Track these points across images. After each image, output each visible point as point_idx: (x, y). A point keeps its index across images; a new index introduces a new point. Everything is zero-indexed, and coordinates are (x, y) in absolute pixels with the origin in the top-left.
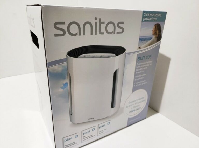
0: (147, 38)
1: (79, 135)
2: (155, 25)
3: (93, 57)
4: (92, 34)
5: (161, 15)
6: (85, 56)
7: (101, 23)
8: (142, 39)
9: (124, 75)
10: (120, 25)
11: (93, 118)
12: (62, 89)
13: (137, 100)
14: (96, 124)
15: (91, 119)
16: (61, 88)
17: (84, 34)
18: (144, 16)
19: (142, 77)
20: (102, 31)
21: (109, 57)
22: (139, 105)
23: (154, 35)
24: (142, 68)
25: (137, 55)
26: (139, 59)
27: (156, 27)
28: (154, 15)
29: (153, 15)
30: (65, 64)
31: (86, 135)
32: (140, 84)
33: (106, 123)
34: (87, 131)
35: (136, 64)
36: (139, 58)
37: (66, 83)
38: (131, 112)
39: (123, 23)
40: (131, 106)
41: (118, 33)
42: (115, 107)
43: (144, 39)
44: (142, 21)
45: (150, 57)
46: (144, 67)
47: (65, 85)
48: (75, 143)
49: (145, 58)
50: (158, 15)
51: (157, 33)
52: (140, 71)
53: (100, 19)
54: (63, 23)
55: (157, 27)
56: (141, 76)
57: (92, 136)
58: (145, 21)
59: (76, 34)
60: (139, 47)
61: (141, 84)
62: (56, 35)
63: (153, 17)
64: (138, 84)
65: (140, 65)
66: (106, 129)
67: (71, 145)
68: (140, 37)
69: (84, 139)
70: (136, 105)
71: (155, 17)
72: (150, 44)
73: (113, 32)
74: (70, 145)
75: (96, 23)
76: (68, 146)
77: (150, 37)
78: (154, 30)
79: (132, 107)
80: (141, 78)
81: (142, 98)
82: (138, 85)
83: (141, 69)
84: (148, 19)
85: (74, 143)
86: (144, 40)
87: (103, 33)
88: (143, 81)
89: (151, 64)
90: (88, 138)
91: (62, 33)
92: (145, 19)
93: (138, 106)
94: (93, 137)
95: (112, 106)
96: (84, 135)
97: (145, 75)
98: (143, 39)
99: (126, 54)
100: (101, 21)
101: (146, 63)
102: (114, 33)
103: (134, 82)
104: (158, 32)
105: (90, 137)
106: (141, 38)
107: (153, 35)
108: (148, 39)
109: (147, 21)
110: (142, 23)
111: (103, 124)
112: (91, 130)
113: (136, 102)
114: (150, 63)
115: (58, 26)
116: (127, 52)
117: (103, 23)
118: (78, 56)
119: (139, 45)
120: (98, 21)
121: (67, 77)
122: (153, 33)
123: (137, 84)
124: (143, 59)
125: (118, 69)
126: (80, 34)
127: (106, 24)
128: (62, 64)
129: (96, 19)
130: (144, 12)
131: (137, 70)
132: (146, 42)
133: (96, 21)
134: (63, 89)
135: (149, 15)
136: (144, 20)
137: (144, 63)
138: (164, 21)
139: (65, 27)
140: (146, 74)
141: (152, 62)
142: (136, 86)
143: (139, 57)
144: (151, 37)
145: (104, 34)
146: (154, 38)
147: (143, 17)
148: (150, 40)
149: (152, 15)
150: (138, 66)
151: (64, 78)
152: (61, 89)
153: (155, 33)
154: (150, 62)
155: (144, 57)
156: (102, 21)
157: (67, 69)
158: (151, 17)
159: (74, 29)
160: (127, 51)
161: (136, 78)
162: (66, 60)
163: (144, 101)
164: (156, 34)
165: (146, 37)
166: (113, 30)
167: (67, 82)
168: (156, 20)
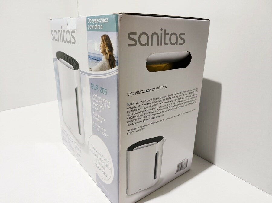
2: (102, 37)
8: (91, 56)
18: (89, 22)
23: (104, 55)
25: (90, 78)
27: (104, 41)
28: (98, 21)
35: (91, 92)
39: (74, 32)
43: (93, 58)
44: (87, 30)
46: (100, 105)
49: (99, 89)
50: (103, 20)
52: (96, 107)
55: (106, 41)
56: (98, 116)
60: (90, 69)
61: (101, 131)
64: (98, 127)
71: (100, 24)
78: (102, 44)
80: (99, 121)
82: (97, 129)
84: (92, 27)
88: (103, 129)
97: (103, 119)
98: (92, 57)
102: (70, 43)
107: (102, 54)
108: (96, 59)
109: (92, 30)
110: (87, 33)
123: (96, 126)
131: (93, 102)
132: (96, 62)
135: (93, 21)
136: (88, 28)
137: (99, 97)
144: (101, 57)
146: (104, 59)
150: (93, 97)
153: (104, 52)
155: (97, 87)
161: (94, 115)
164: (106, 54)
166: (69, 39)
168: (102, 29)
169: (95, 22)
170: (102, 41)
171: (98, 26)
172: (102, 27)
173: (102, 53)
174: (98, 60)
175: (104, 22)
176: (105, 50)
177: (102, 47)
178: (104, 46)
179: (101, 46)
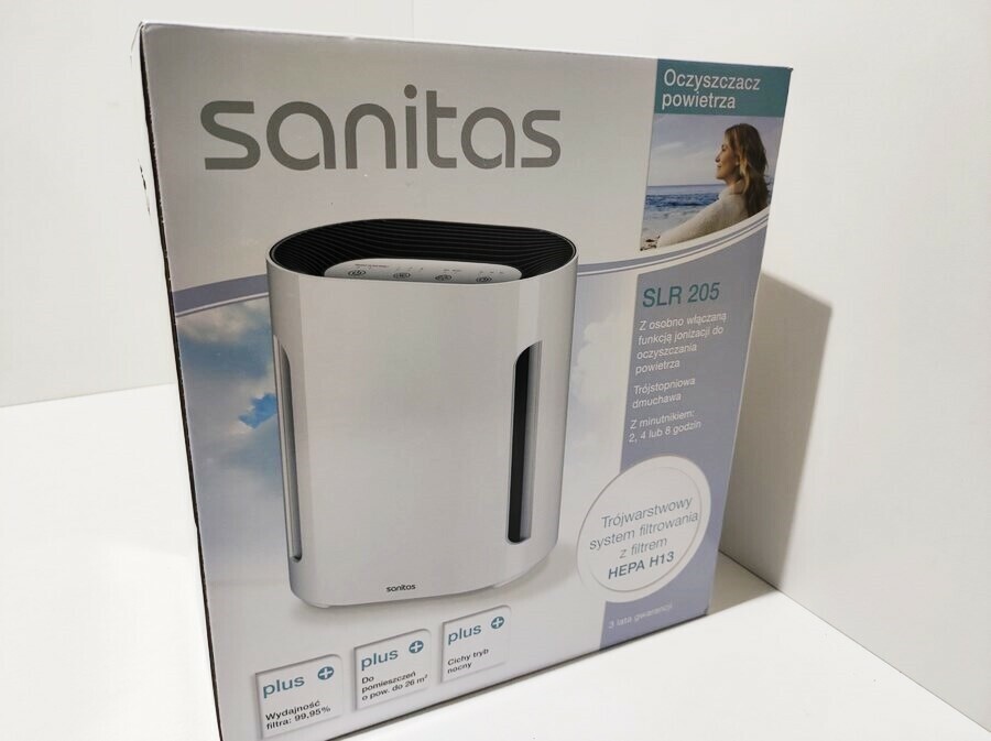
0: (689, 197)
1: (342, 668)
2: (729, 131)
3: (402, 277)
4: (391, 162)
5: (758, 80)
6: (361, 268)
7: (436, 112)
8: (664, 197)
9: (573, 377)
10: (539, 126)
11: (413, 587)
12: (250, 428)
13: (651, 512)
14: (429, 621)
15: (403, 588)
16: (243, 419)
17: (352, 163)
19: (671, 392)
20: (442, 152)
21: (486, 280)
22: (663, 541)
23: (728, 184)
24: (667, 345)
25: (641, 277)
26: (649, 302)
27: (737, 143)
28: (717, 84)
29: (712, 81)
30: (259, 303)
31: (379, 672)
32: (662, 426)
33: (485, 621)
34: (382, 650)
35: (637, 324)
36: (649, 293)
37: (267, 397)
38: (619, 572)
39: (553, 115)
40: (618, 538)
41: (527, 163)
42: (530, 536)
43: (674, 200)
44: (658, 109)
45: (714, 294)
46: (680, 343)
47: (264, 406)
48: (320, 707)
49: (685, 295)
50: (742, 84)
51: (743, 170)
52: (661, 359)
53: (432, 96)
54: (247, 107)
55: (742, 142)
56: (665, 387)
57: (412, 683)
58: (671, 110)
59: (310, 163)
60: (650, 241)
61: (668, 429)
62: (213, 164)
63: (717, 92)
64: (654, 427)
65: (659, 332)
66: (486, 651)
67: (297, 718)
68: (649, 188)
69: (368, 693)
70: (648, 539)
71: (727, 93)
72: (709, 228)
73: (500, 156)
74: (292, 716)
75: (411, 113)
76: (282, 718)
77: (704, 191)
78: (727, 153)
79: (627, 544)
80: (666, 400)
81: (680, 505)
82: (651, 435)
83: (661, 352)
84: (688, 101)
85: (312, 705)
86: (674, 204)
87: (451, 163)
88: (682, 416)
89: (718, 330)
90: (389, 687)
91: (241, 152)
92: (669, 100)
93: (654, 544)
94: (417, 686)
95: (516, 533)
96: (368, 673)
97: (686, 383)
98: (668, 200)
99: (578, 268)
100: (438, 105)
101: (690, 321)
102: (510, 163)
103: (631, 414)
104: (748, 168)
105: (398, 683)
106: (653, 192)
107: (723, 182)
108: (692, 200)
109: (682, 110)
110: (654, 118)
111: (467, 625)
112: (402, 646)
113: (646, 520)
114: (715, 324)
115: (222, 119)
116: (579, 263)
117: (450, 113)
118: (326, 268)
119: (644, 230)
120: (420, 102)
121: (274, 368)
122: (723, 170)
123: (646, 429)
124: (675, 299)
125: (540, 343)
126: (330, 163)
127: (462, 117)
128: (246, 303)
129: (410, 91)
130: (663, 65)
131: (642, 355)
132: (685, 213)
133: (411, 102)
134: (254, 426)
135: (693, 81)
136: (664, 104)
137: (679, 322)
138: (780, 112)
139: (255, 126)
140: (693, 381)
141: (724, 317)
142: (644, 437)
143: (653, 291)
145: (455, 166)
146: (726, 194)
147: (661, 89)
148: (706, 204)
149: (708, 81)
150: (648, 333)
151: (258, 372)
152: (244, 425)
153: (731, 174)
154: (714, 318)
155: (676, 291)
156: (440, 103)
157: (273, 330)
158: (704, 91)
159: (301, 136)
160: (583, 256)
161: (643, 397)
162: (265, 284)
163: (690, 519)
164: (740, 177)
165: (684, 191)
166: (500, 149)
167: (273, 392)
168: (733, 107)
169: (701, 85)
170: (727, 142)
171: (716, 98)
172: (733, 102)
173: (719, 178)
174: (698, 202)
175: (742, 87)
176: (735, 169)
177: (724, 162)
178: (732, 158)
179: (722, 158)
